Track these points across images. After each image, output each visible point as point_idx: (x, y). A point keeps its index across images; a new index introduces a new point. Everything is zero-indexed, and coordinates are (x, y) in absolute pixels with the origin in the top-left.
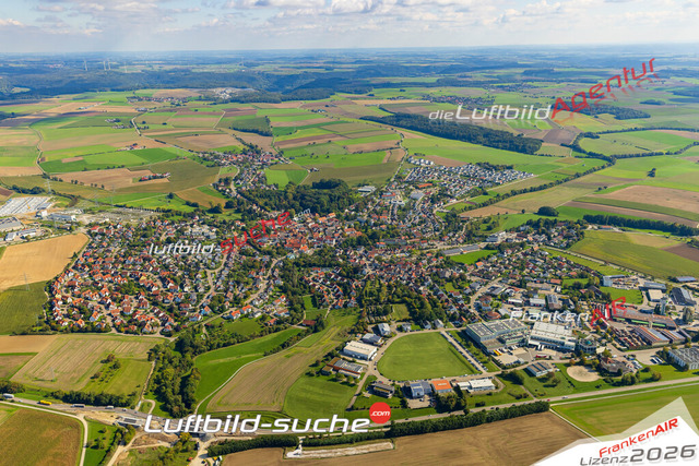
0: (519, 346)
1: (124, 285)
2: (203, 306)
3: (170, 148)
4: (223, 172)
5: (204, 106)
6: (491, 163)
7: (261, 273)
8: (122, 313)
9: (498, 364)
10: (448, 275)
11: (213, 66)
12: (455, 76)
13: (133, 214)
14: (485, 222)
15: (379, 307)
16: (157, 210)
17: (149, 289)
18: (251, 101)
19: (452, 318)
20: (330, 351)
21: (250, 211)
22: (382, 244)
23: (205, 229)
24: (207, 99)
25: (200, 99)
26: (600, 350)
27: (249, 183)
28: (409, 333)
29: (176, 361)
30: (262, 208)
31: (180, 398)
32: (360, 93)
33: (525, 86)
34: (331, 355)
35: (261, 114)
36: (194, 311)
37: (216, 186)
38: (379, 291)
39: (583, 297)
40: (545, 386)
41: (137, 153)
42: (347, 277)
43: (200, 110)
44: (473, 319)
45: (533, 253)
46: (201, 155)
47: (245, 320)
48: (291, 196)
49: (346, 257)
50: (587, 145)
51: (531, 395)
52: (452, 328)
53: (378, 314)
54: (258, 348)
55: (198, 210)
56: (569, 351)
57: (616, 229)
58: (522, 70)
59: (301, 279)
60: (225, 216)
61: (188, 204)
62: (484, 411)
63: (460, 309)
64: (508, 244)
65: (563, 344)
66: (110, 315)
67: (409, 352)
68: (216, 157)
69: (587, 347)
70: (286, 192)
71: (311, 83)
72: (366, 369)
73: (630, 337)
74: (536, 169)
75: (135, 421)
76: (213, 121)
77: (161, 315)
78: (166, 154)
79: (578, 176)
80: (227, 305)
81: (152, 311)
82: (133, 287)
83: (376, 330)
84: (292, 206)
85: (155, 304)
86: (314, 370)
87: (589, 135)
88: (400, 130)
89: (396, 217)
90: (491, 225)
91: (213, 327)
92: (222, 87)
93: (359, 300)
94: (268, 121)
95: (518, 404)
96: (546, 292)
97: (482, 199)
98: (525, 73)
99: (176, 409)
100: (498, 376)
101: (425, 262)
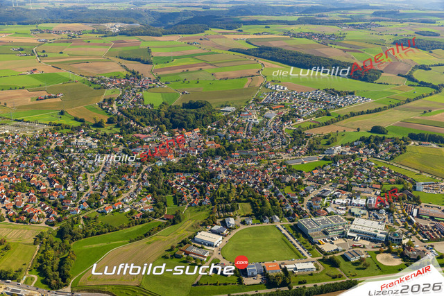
0: (339, 237)
1: (18, 184)
2: (82, 202)
3: (65, 73)
4: (107, 94)
5: (96, 38)
6: (336, 89)
7: (133, 176)
8: (15, 207)
9: (321, 251)
10: (288, 180)
11: (106, 4)
12: (314, 16)
13: (29, 127)
14: (325, 138)
15: (229, 205)
16: (50, 124)
17: (38, 188)
18: (136, 35)
19: (287, 215)
20: (184, 239)
21: (128, 126)
22: (237, 155)
23: (89, 140)
24: (99, 32)
25: (93, 32)
26: (405, 242)
27: (129, 102)
28: (251, 226)
29: (56, 245)
30: (138, 123)
31: (57, 274)
32: (231, 28)
33: (373, 25)
34: (184, 242)
35: (144, 45)
36: (74, 206)
37: (101, 105)
38: (229, 192)
39: (398, 200)
40: (357, 269)
41: (37, 77)
42: (204, 181)
43: (93, 41)
44: (304, 215)
45: (362, 163)
46: (90, 79)
47: (117, 214)
48: (163, 114)
49: (205, 165)
50: (419, 75)
51: (344, 276)
52: (287, 222)
53: (227, 210)
54: (125, 237)
55: (84, 125)
56: (380, 241)
57: (434, 145)
58: (372, 12)
59: (166, 182)
60: (106, 129)
61: (76, 119)
62: (304, 287)
63: (295, 208)
64: (342, 156)
65: (375, 236)
66: (4, 208)
67: (248, 241)
68: (103, 81)
69: (394, 238)
70: (159, 111)
71: (189, 20)
72: (212, 253)
73: (431, 231)
74: (374, 95)
75: (19, 291)
76: (103, 51)
77: (46, 209)
78: (60, 78)
79: (408, 101)
80: (102, 202)
81: (39, 205)
82: (26, 186)
83: (224, 224)
84: (164, 123)
85: (42, 200)
86: (169, 254)
87: (423, 67)
88: (261, 61)
89: (250, 133)
90: (330, 141)
91: (89, 219)
92: (112, 22)
93: (212, 200)
94: (149, 51)
95: (333, 282)
96: (368, 195)
97: (326, 119)
98: (375, 14)
99: (53, 282)
100: (320, 260)
101: (270, 169)
